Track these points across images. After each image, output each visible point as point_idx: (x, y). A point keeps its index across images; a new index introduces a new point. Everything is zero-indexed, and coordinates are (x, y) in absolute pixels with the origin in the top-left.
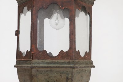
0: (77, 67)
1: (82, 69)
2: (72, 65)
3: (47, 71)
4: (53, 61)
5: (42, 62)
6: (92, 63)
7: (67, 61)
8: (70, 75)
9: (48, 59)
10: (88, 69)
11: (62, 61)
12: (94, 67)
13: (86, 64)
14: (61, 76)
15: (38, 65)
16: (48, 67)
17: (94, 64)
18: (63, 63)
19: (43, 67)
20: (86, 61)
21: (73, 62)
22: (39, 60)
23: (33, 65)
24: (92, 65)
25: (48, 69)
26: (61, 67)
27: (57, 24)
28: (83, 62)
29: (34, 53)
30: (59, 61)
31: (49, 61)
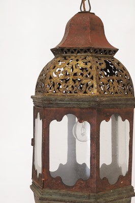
4: (69, 192)
5: (54, 193)
7: (86, 194)
9: (63, 189)
13: (119, 194)
15: (50, 197)
18: (81, 197)
20: (120, 189)
21: (95, 196)
22: (51, 189)
24: (132, 193)
28: (113, 193)
29: (45, 180)
30: (76, 193)
31: (63, 191)
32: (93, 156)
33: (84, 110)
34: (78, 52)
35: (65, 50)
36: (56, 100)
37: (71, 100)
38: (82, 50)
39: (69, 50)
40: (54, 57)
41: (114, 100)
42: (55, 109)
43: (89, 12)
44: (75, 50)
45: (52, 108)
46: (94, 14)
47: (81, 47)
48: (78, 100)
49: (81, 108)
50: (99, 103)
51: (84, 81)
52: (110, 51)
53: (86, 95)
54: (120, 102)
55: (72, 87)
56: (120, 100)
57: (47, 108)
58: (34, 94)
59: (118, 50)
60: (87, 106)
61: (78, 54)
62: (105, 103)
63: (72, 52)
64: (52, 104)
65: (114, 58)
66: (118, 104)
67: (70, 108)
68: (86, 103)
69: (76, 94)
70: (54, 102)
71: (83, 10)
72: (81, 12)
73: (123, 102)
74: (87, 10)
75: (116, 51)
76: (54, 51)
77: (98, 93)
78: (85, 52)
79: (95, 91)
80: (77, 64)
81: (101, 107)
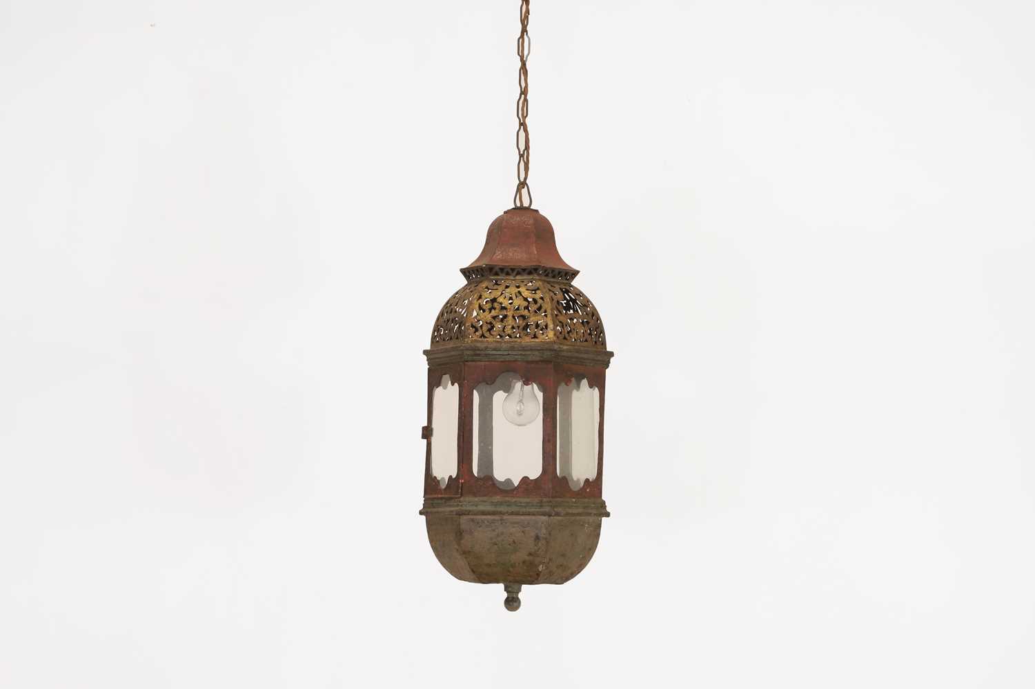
0: (557, 514)
1: (573, 518)
2: (547, 509)
3: (493, 521)
4: (507, 499)
5: (482, 501)
6: (603, 505)
7: (536, 500)
8: (544, 531)
10: (591, 519)
11: (528, 500)
12: (608, 515)
13: (584, 508)
14: (523, 532)
15: (475, 508)
16: (494, 513)
17: (608, 509)
18: (527, 505)
19: (483, 513)
20: (586, 500)
21: (550, 502)
22: (476, 496)
23: (464, 508)
24: (603, 511)
25: (497, 517)
26: (523, 514)
27: (520, 414)
28: (575, 503)
29: (465, 483)
30: (518, 499)
31: (497, 498)
32: (547, 439)
33: (533, 365)
34: (518, 273)
35: (497, 269)
36: (486, 348)
37: (512, 348)
38: (524, 270)
39: (502, 270)
40: (466, 282)
41: (578, 351)
42: (483, 363)
43: (528, 209)
44: (513, 270)
45: (479, 363)
46: (537, 211)
47: (523, 265)
48: (524, 349)
49: (528, 362)
50: (557, 353)
51: (531, 319)
52: (566, 274)
53: (537, 340)
54: (585, 356)
56: (587, 352)
57: (470, 363)
58: (428, 347)
59: (578, 272)
60: (538, 359)
61: (518, 277)
62: (566, 354)
63: (508, 274)
64: (479, 355)
65: (572, 286)
66: (584, 358)
67: (509, 361)
68: (537, 353)
70: (482, 352)
71: (518, 205)
72: (516, 209)
73: (591, 356)
74: (526, 204)
75: (575, 273)
76: (466, 272)
77: (555, 339)
78: (530, 273)
79: (551, 334)
80: (519, 292)
81: (559, 361)
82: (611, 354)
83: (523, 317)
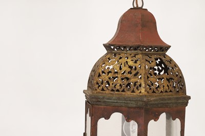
33: (132, 110)
35: (116, 47)
36: (104, 98)
37: (119, 99)
41: (163, 99)
42: (102, 107)
43: (141, 8)
44: (125, 48)
45: (100, 106)
46: (146, 10)
47: (130, 44)
48: (125, 99)
49: (129, 107)
50: (146, 103)
51: (132, 80)
52: (161, 48)
53: (134, 94)
54: (169, 102)
55: (120, 85)
56: (170, 99)
57: (95, 106)
59: (170, 47)
60: (134, 106)
62: (153, 102)
64: (100, 102)
65: (165, 56)
66: (168, 103)
67: (118, 106)
68: (134, 102)
69: (123, 93)
70: (102, 100)
71: (135, 6)
72: (134, 8)
73: (173, 101)
74: (140, 6)
75: (168, 47)
77: (146, 93)
78: (135, 49)
79: (143, 90)
80: (127, 62)
81: (149, 107)
82: (189, 98)
83: (128, 79)
